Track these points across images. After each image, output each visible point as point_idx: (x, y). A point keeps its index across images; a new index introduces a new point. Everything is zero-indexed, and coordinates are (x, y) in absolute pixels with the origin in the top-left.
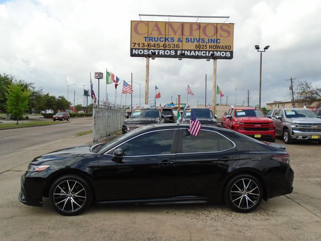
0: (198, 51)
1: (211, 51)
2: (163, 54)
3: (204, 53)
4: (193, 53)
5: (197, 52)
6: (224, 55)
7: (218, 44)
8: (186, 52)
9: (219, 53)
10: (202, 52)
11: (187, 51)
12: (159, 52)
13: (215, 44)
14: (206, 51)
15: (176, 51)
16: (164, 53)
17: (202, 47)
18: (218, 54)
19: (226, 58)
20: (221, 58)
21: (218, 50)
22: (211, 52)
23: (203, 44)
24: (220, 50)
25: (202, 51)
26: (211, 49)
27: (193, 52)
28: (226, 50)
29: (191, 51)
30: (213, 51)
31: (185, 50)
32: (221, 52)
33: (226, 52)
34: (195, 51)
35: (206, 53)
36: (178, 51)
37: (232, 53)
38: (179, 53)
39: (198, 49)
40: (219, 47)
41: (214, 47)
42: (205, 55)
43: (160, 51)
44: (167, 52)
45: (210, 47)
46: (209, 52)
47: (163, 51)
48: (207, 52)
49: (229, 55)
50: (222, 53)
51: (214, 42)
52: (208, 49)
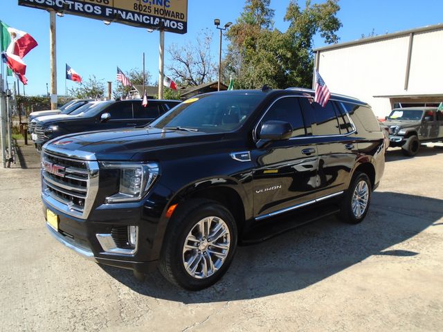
0: (139, 14)
1: (157, 17)
2: (81, 10)
3: (146, 20)
4: (130, 16)
5: (136, 15)
6: (175, 27)
7: (167, 9)
8: (119, 12)
9: (168, 21)
10: (145, 17)
11: (122, 11)
12: (73, 6)
13: (162, 7)
14: (150, 16)
15: (103, 9)
16: (83, 8)
17: (144, 8)
18: (167, 23)
19: (176, 31)
20: (170, 30)
21: (167, 17)
22: (157, 19)
23: (145, 4)
24: (170, 18)
25: (143, 15)
26: (156, 15)
27: (130, 14)
28: (177, 19)
29: (127, 12)
30: (160, 18)
31: (118, 9)
32: (171, 20)
33: (177, 22)
34: (133, 13)
35: (150, 20)
36: (107, 9)
37: (185, 24)
38: (108, 12)
39: (138, 11)
40: (167, 13)
41: (162, 12)
42: (148, 22)
43: (76, 4)
44: (89, 8)
45: (155, 11)
46: (155, 18)
47: (81, 5)
48: (152, 18)
49: (182, 28)
50: (172, 22)
51: (161, 5)
52: (152, 13)
